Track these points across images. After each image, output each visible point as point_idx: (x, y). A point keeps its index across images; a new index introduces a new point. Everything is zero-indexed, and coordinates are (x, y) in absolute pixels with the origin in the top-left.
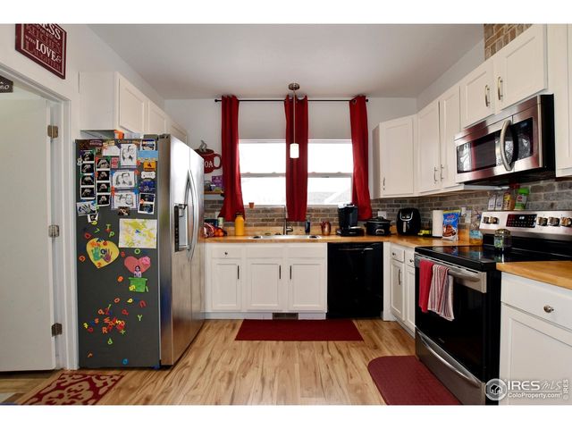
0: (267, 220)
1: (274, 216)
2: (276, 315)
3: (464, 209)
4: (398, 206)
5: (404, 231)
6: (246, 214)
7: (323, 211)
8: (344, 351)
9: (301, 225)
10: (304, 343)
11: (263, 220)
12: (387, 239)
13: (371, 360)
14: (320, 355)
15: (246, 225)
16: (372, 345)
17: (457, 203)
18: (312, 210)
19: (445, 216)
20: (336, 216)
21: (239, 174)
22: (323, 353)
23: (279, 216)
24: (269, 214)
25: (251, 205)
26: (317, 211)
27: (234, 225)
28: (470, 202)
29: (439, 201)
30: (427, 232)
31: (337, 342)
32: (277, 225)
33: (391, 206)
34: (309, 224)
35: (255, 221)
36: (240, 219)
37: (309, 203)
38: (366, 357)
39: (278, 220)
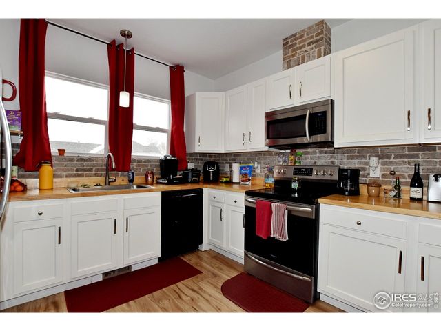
0: (84, 170)
1: (93, 166)
2: (106, 274)
3: (256, 163)
4: (202, 160)
5: (211, 179)
6: (54, 162)
7: (145, 162)
8: (196, 288)
9: (123, 175)
10: (156, 294)
11: (77, 170)
12: (205, 186)
13: (220, 288)
14: (180, 301)
15: (54, 176)
16: (210, 274)
17: (248, 159)
18: (134, 161)
19: (242, 168)
20: (156, 166)
21: (46, 114)
22: (180, 297)
23: (98, 165)
24: (85, 163)
25: (61, 152)
26: (139, 161)
27: (38, 177)
28: (260, 159)
29: (234, 157)
30: (228, 179)
31: (183, 282)
32: (96, 175)
33: (197, 159)
34: (133, 174)
35: (65, 171)
36: (46, 169)
37: (132, 154)
38: (216, 287)
39: (97, 170)
